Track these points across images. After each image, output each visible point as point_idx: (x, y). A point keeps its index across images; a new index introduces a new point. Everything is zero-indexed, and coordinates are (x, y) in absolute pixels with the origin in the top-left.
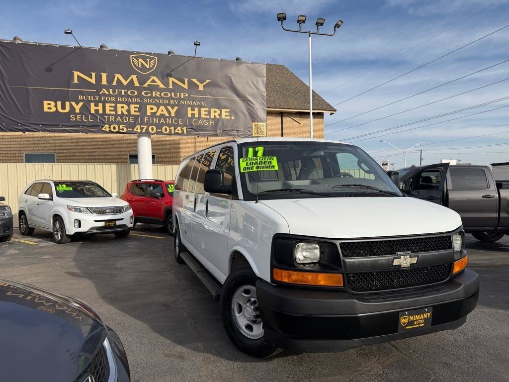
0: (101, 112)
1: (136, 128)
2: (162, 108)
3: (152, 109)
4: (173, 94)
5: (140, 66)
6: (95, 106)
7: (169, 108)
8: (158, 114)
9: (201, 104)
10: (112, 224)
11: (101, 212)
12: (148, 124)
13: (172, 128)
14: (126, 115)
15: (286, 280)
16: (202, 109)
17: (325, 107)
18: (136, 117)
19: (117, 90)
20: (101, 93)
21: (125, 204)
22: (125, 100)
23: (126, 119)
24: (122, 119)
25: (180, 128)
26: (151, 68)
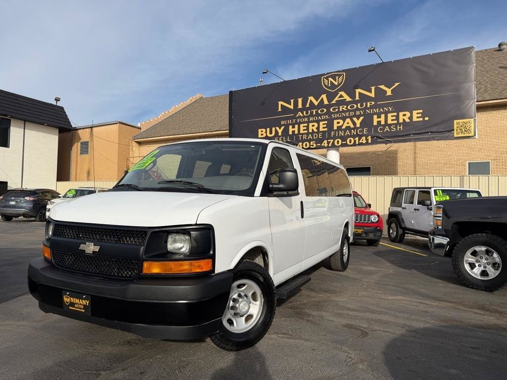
0: (296, 132)
1: (323, 143)
2: (348, 120)
4: (359, 105)
5: (330, 85)
6: (293, 128)
7: (355, 119)
8: (344, 127)
9: (389, 109)
12: (334, 138)
13: (357, 139)
14: (316, 133)
16: (390, 115)
18: (324, 133)
19: (309, 111)
20: (297, 116)
22: (315, 118)
23: (316, 136)
24: (313, 136)
25: (365, 137)
26: (339, 84)
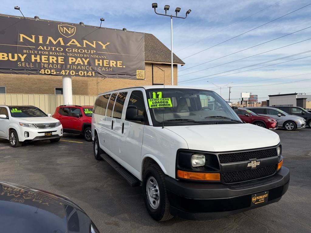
1: (62, 72)
2: (79, 59)
3: (72, 60)
4: (86, 50)
5: (64, 32)
6: (35, 57)
7: (83, 59)
8: (76, 63)
9: (104, 57)
10: (49, 134)
11: (42, 126)
12: (70, 70)
13: (86, 72)
14: (55, 64)
15: (186, 177)
16: (105, 61)
17: (178, 61)
18: (62, 65)
19: (49, 47)
20: (38, 49)
21: (57, 121)
22: (54, 53)
23: (55, 66)
24: (53, 66)
25: (90, 72)
26: (72, 34)
